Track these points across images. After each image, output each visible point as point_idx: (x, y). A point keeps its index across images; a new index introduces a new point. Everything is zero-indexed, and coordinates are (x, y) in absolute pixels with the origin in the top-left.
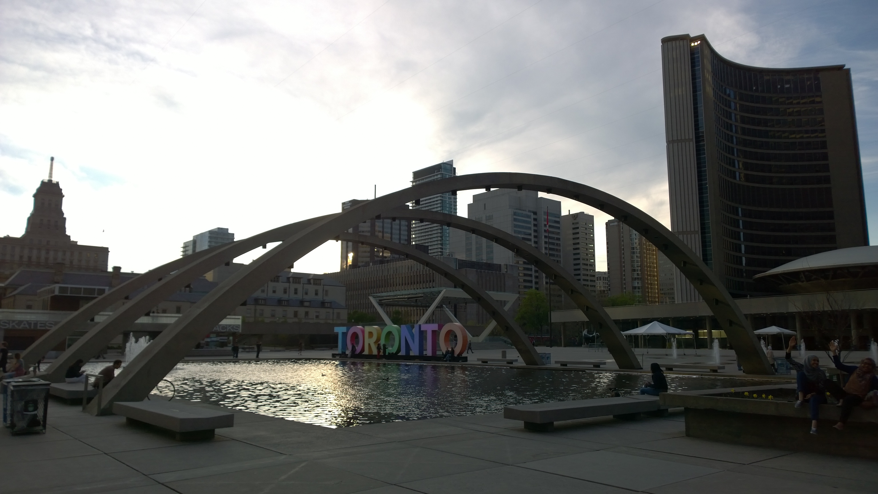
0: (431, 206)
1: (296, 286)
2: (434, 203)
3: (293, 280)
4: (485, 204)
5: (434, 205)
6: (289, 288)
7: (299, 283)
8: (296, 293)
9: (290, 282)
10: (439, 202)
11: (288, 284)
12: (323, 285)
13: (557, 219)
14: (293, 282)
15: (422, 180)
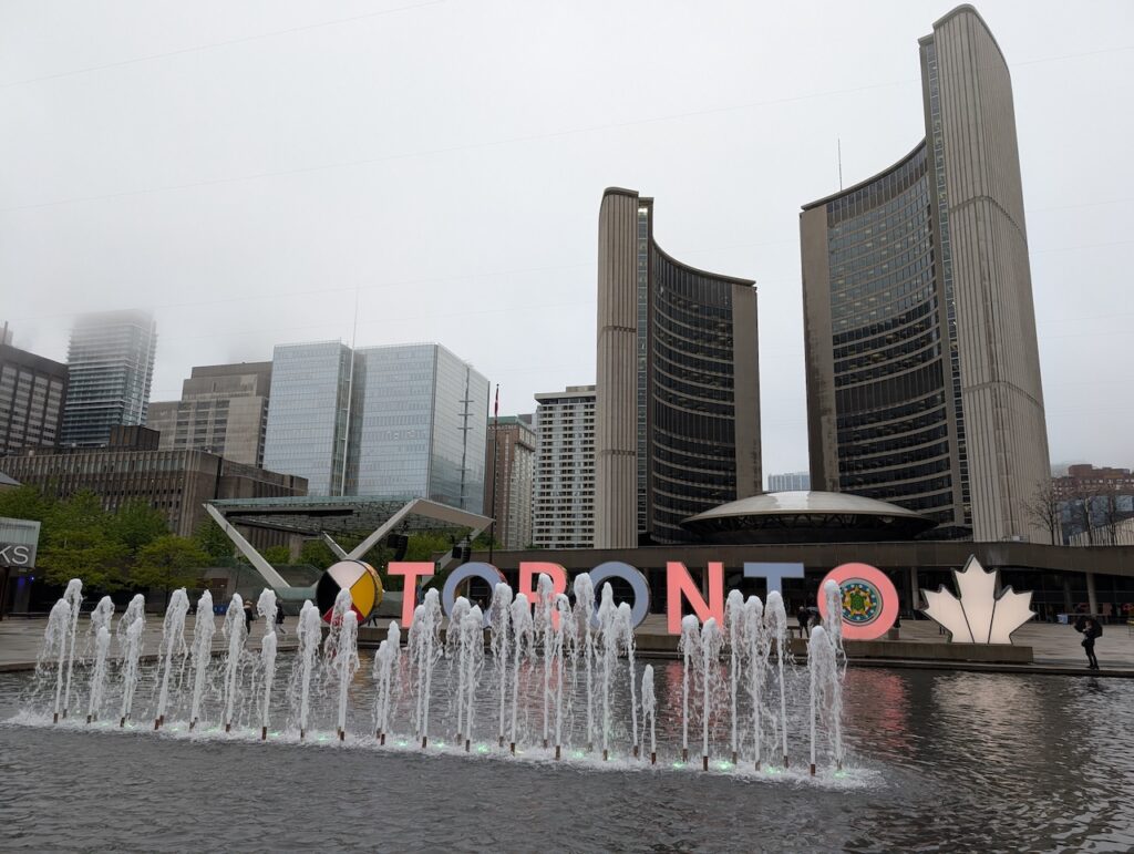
4: (215, 384)
5: (111, 373)
15: (93, 330)
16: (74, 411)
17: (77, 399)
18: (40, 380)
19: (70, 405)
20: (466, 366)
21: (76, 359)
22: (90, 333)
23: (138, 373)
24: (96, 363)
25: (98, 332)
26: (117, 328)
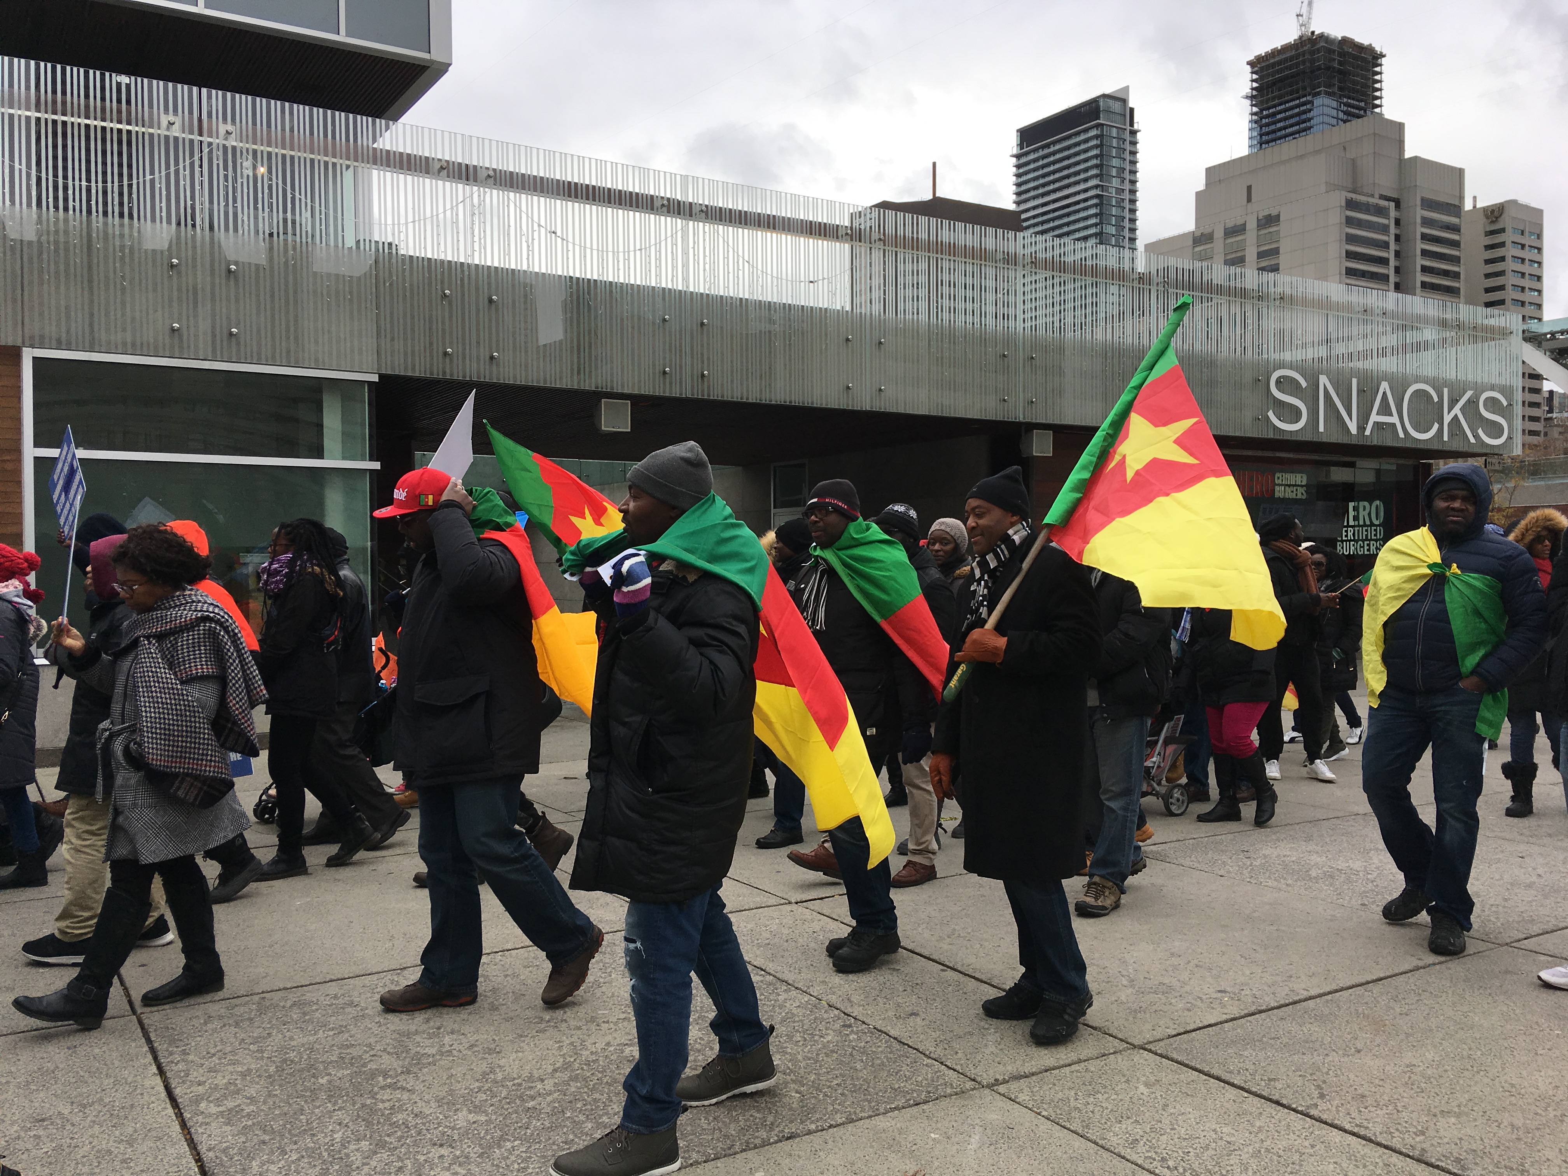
0: (1068, 215)
2: (1077, 207)
5: (1077, 212)
10: (1095, 201)
13: (1454, 220)
15: (1043, 147)
22: (1041, 153)
23: (1116, 202)
24: (1054, 201)
25: (1052, 149)
26: (1078, 134)
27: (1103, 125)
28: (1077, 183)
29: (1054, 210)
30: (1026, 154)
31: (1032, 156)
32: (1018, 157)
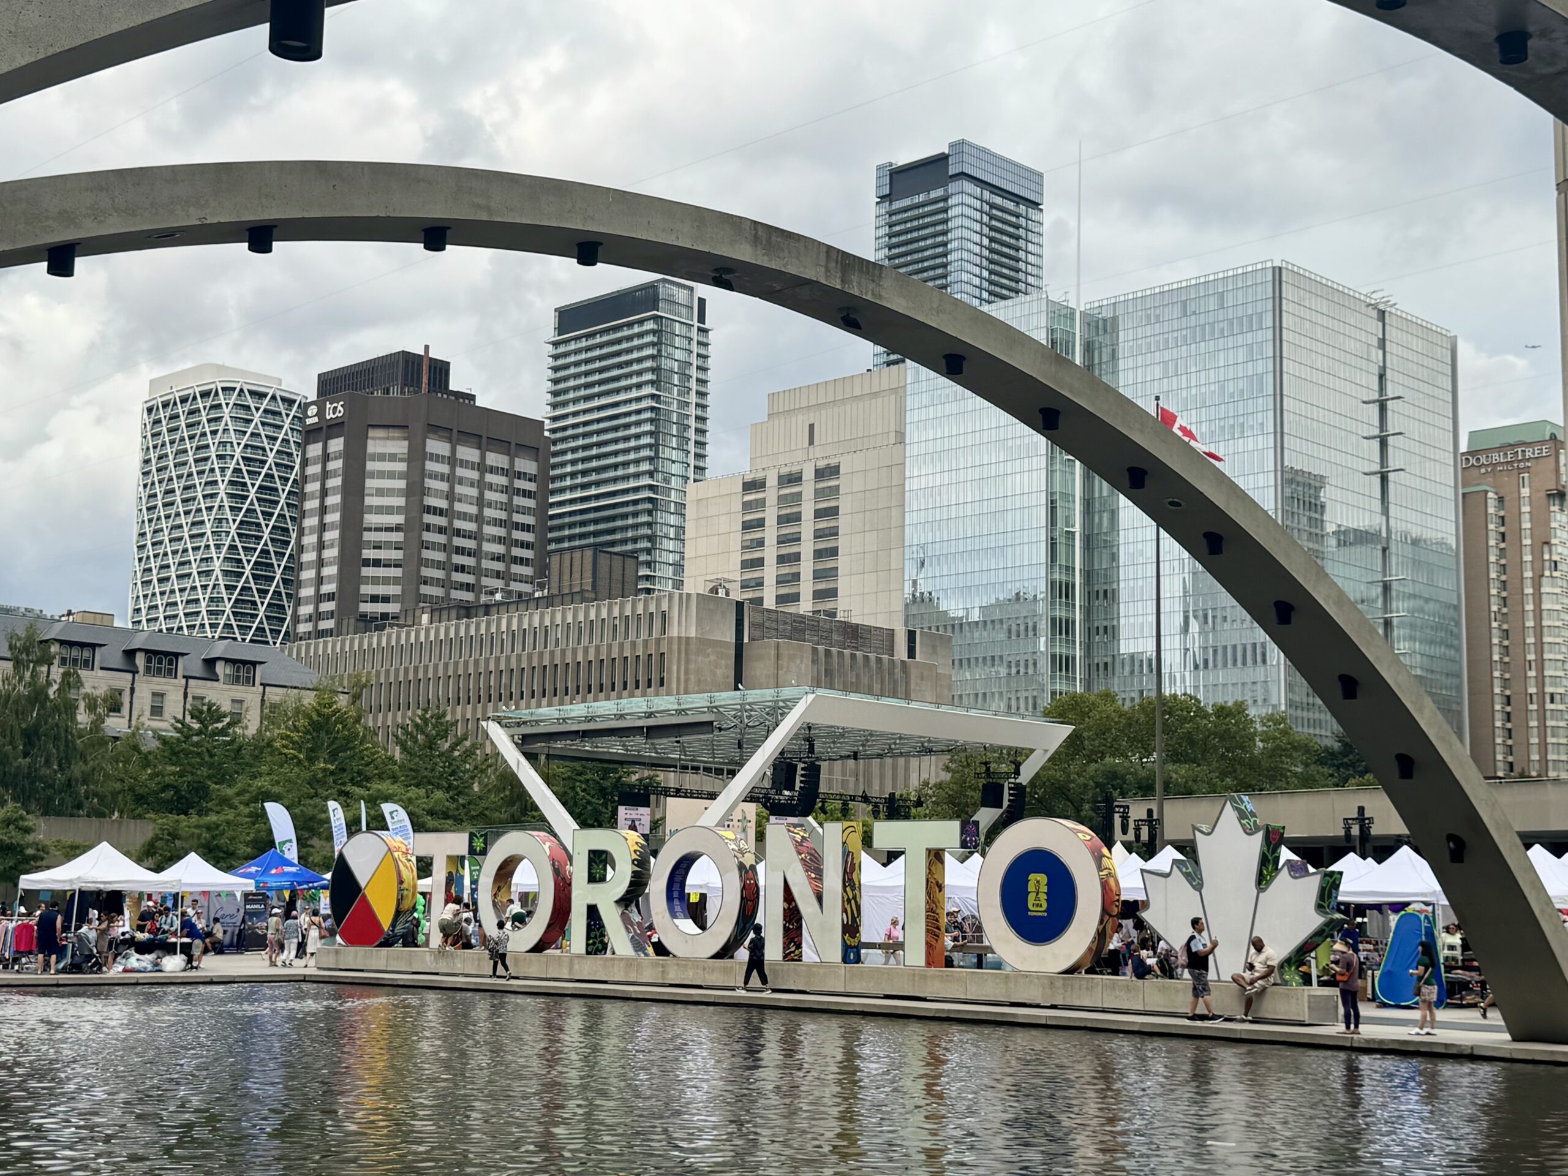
0: (616, 429)
1: (160, 683)
2: (627, 420)
3: (149, 661)
4: (812, 427)
5: (627, 426)
6: (132, 690)
7: (172, 673)
8: (157, 711)
9: (134, 672)
10: (648, 415)
11: (129, 676)
12: (264, 685)
14: (148, 670)
15: (588, 336)
16: (571, 514)
17: (573, 488)
18: (494, 459)
19: (561, 504)
20: (1375, 306)
21: (564, 404)
22: (584, 343)
23: (678, 418)
24: (600, 408)
25: (598, 340)
26: (630, 325)
27: (662, 317)
28: (628, 388)
29: (599, 421)
30: (566, 342)
31: (573, 346)
32: (556, 344)
